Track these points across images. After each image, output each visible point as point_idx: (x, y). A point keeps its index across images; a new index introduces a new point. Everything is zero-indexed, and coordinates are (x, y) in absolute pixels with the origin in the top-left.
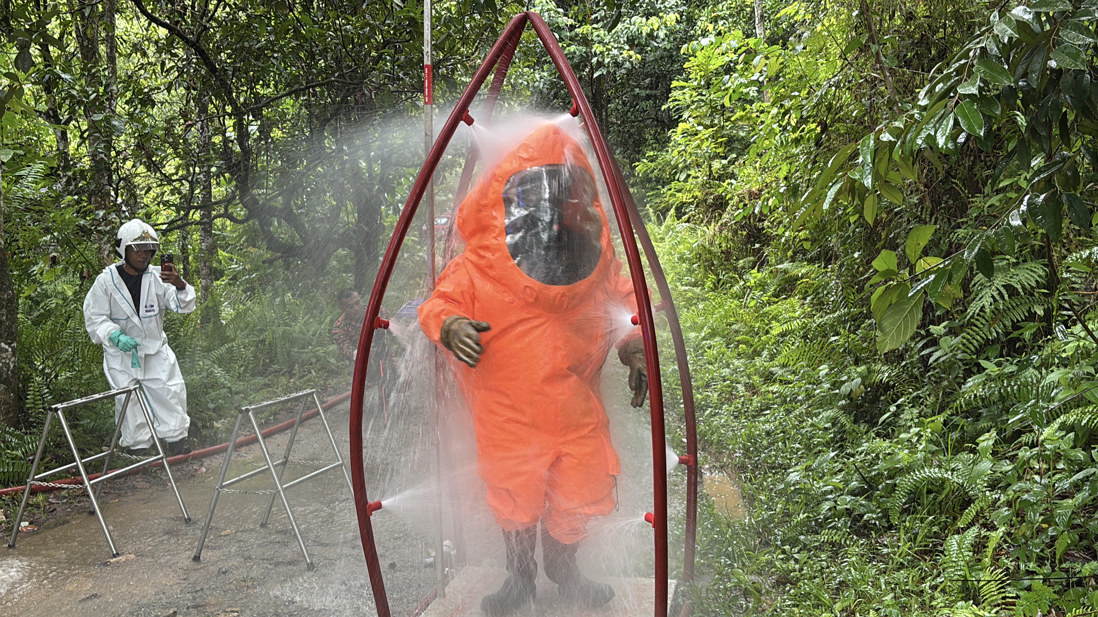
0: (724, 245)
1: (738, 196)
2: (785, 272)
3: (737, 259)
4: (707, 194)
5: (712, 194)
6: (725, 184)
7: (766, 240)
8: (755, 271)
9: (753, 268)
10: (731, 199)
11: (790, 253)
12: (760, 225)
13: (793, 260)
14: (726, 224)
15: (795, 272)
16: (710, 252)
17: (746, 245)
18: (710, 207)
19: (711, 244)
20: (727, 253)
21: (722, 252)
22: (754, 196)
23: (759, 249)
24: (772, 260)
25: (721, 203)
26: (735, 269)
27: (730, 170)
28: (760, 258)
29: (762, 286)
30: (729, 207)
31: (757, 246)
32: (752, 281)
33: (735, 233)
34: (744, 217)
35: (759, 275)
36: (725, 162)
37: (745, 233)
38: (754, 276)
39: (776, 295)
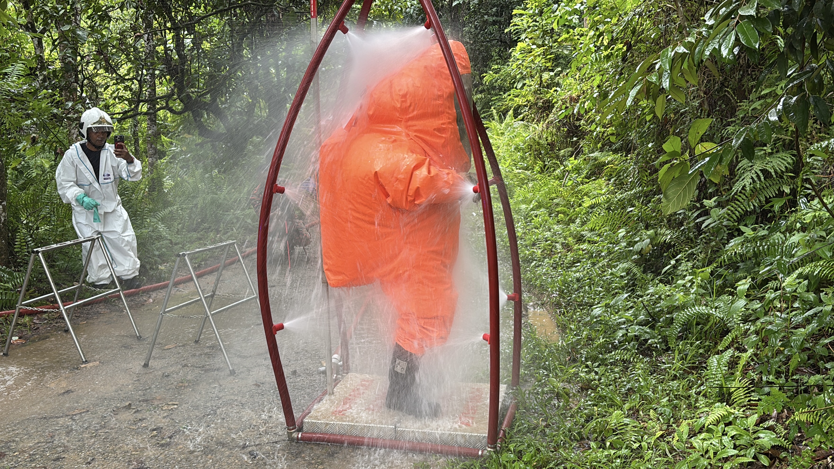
0: (549, 138)
1: (562, 100)
2: (596, 159)
3: (559, 150)
4: (538, 99)
5: (541, 99)
6: (552, 91)
7: (581, 134)
8: (572, 158)
9: (571, 156)
10: (556, 103)
11: (599, 145)
12: (577, 123)
13: (602, 150)
14: (552, 122)
15: (603, 159)
16: (539, 144)
17: (566, 138)
18: (540, 109)
19: (540, 138)
20: (552, 145)
21: (548, 144)
22: (574, 100)
23: (577, 142)
24: (586, 150)
25: (549, 106)
26: (558, 157)
27: (556, 80)
28: (576, 149)
29: (578, 170)
30: (554, 109)
31: (575, 139)
32: (570, 166)
33: (559, 129)
34: (566, 117)
35: (576, 162)
36: (552, 74)
37: (566, 129)
38: (572, 163)
39: (588, 177)
